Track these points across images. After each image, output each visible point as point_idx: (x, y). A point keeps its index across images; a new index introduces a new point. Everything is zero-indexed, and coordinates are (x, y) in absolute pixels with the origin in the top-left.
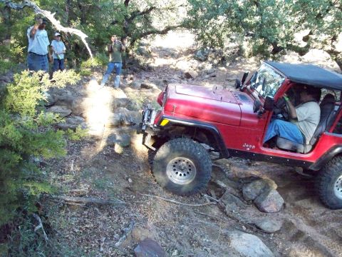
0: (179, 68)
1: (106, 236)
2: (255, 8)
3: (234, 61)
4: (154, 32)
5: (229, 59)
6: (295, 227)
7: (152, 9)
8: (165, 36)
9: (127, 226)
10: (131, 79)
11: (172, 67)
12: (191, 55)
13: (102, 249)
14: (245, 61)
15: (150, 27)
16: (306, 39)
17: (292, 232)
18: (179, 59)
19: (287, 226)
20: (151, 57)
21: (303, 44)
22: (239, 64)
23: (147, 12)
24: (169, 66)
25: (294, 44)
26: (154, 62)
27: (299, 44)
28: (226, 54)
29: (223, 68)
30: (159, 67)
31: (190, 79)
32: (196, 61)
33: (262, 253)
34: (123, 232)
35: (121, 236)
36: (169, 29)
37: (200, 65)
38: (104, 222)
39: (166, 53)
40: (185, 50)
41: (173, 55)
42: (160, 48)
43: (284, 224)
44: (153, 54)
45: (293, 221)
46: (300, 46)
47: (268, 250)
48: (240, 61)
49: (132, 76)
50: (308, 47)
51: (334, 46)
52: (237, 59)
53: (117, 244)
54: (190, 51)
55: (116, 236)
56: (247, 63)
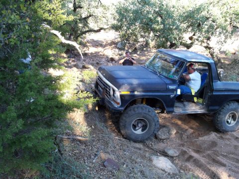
0: (106, 54)
1: (87, 157)
2: (159, 19)
3: (143, 50)
4: (91, 31)
5: (140, 49)
6: (188, 154)
7: (90, 16)
8: (98, 33)
9: (97, 151)
10: (73, 61)
11: (101, 53)
12: (113, 46)
13: (86, 164)
14: (150, 50)
15: (88, 27)
16: (191, 38)
17: (186, 156)
18: (106, 48)
19: (183, 153)
20: (87, 46)
21: (189, 42)
22: (146, 53)
23: (88, 17)
24: (99, 52)
25: (183, 42)
26: (88, 50)
27: (187, 42)
28: (137, 46)
29: (135, 55)
30: (92, 53)
31: (114, 62)
32: (117, 50)
33: (170, 167)
34: (96, 154)
35: (95, 157)
36: (101, 29)
37: (120, 53)
38: (84, 149)
39: (97, 44)
40: (109, 42)
41: (101, 45)
42: (93, 40)
43: (181, 152)
44: (88, 44)
45: (186, 150)
46: (187, 43)
47: (174, 166)
48: (147, 50)
49: (73, 59)
50: (192, 43)
51: (208, 44)
52: (145, 49)
53: (94, 161)
54: (113, 43)
55: (92, 157)
56: (152, 52)
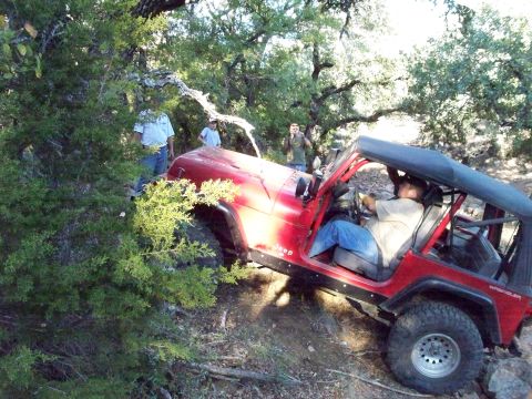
2: (516, 82)
3: (483, 164)
4: (358, 119)
5: (475, 161)
7: (352, 84)
8: (374, 124)
14: (501, 164)
15: (352, 111)
22: (490, 170)
23: (348, 87)
24: (380, 170)
28: (470, 153)
30: (363, 173)
36: (379, 114)
48: (492, 165)
52: (487, 161)
56: (504, 168)
